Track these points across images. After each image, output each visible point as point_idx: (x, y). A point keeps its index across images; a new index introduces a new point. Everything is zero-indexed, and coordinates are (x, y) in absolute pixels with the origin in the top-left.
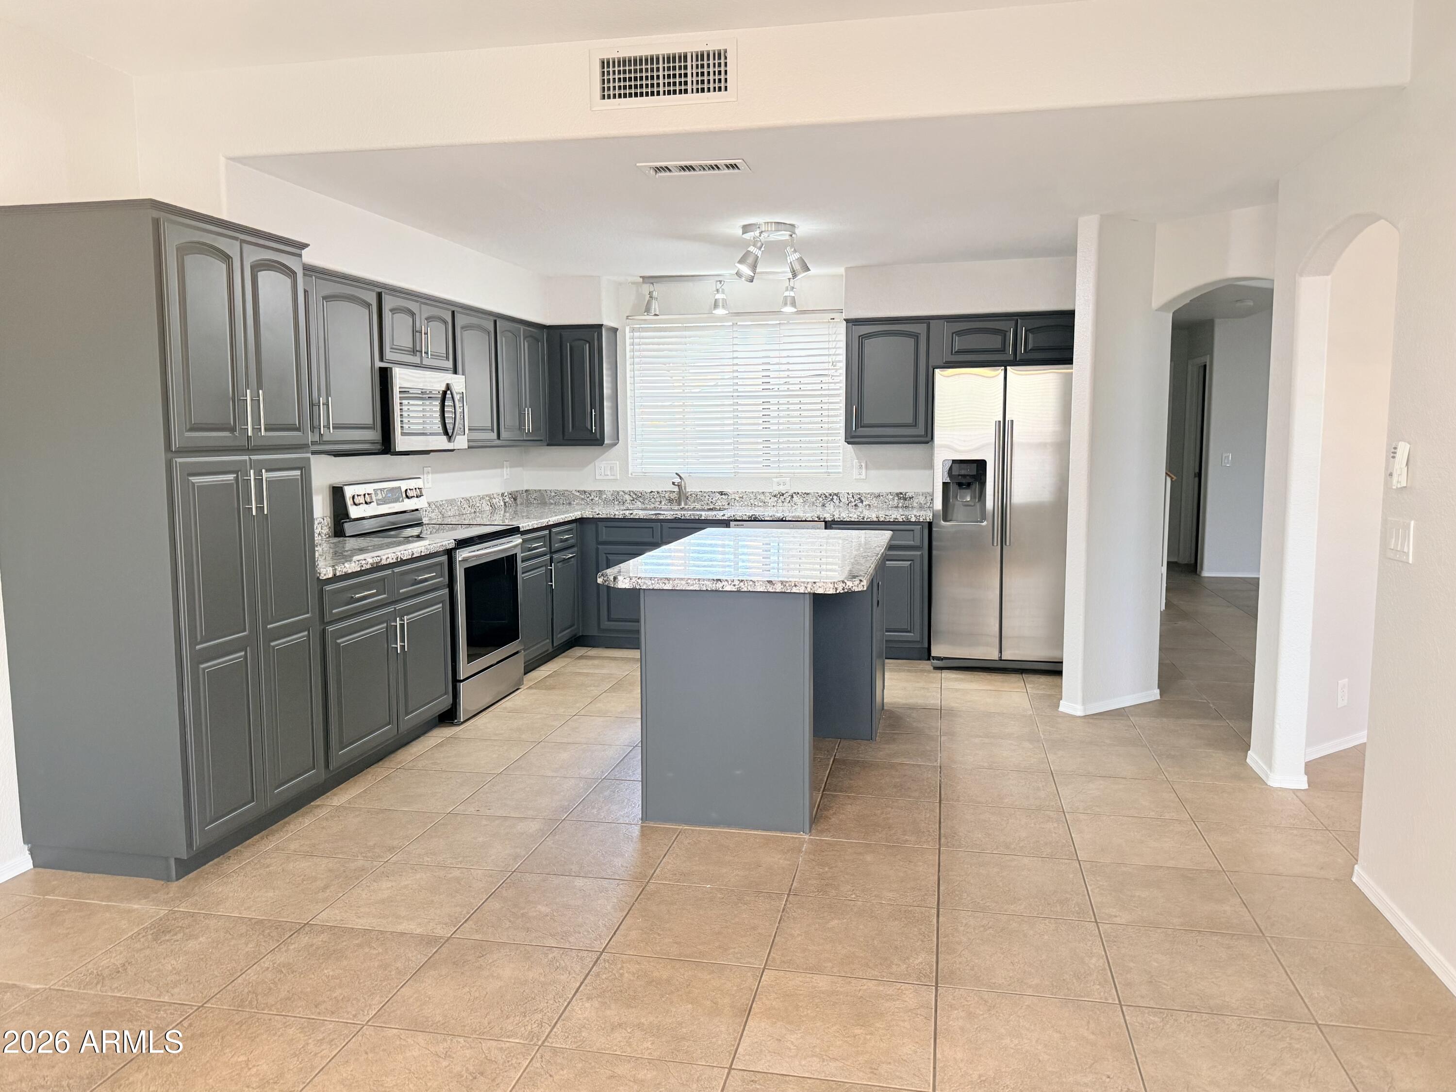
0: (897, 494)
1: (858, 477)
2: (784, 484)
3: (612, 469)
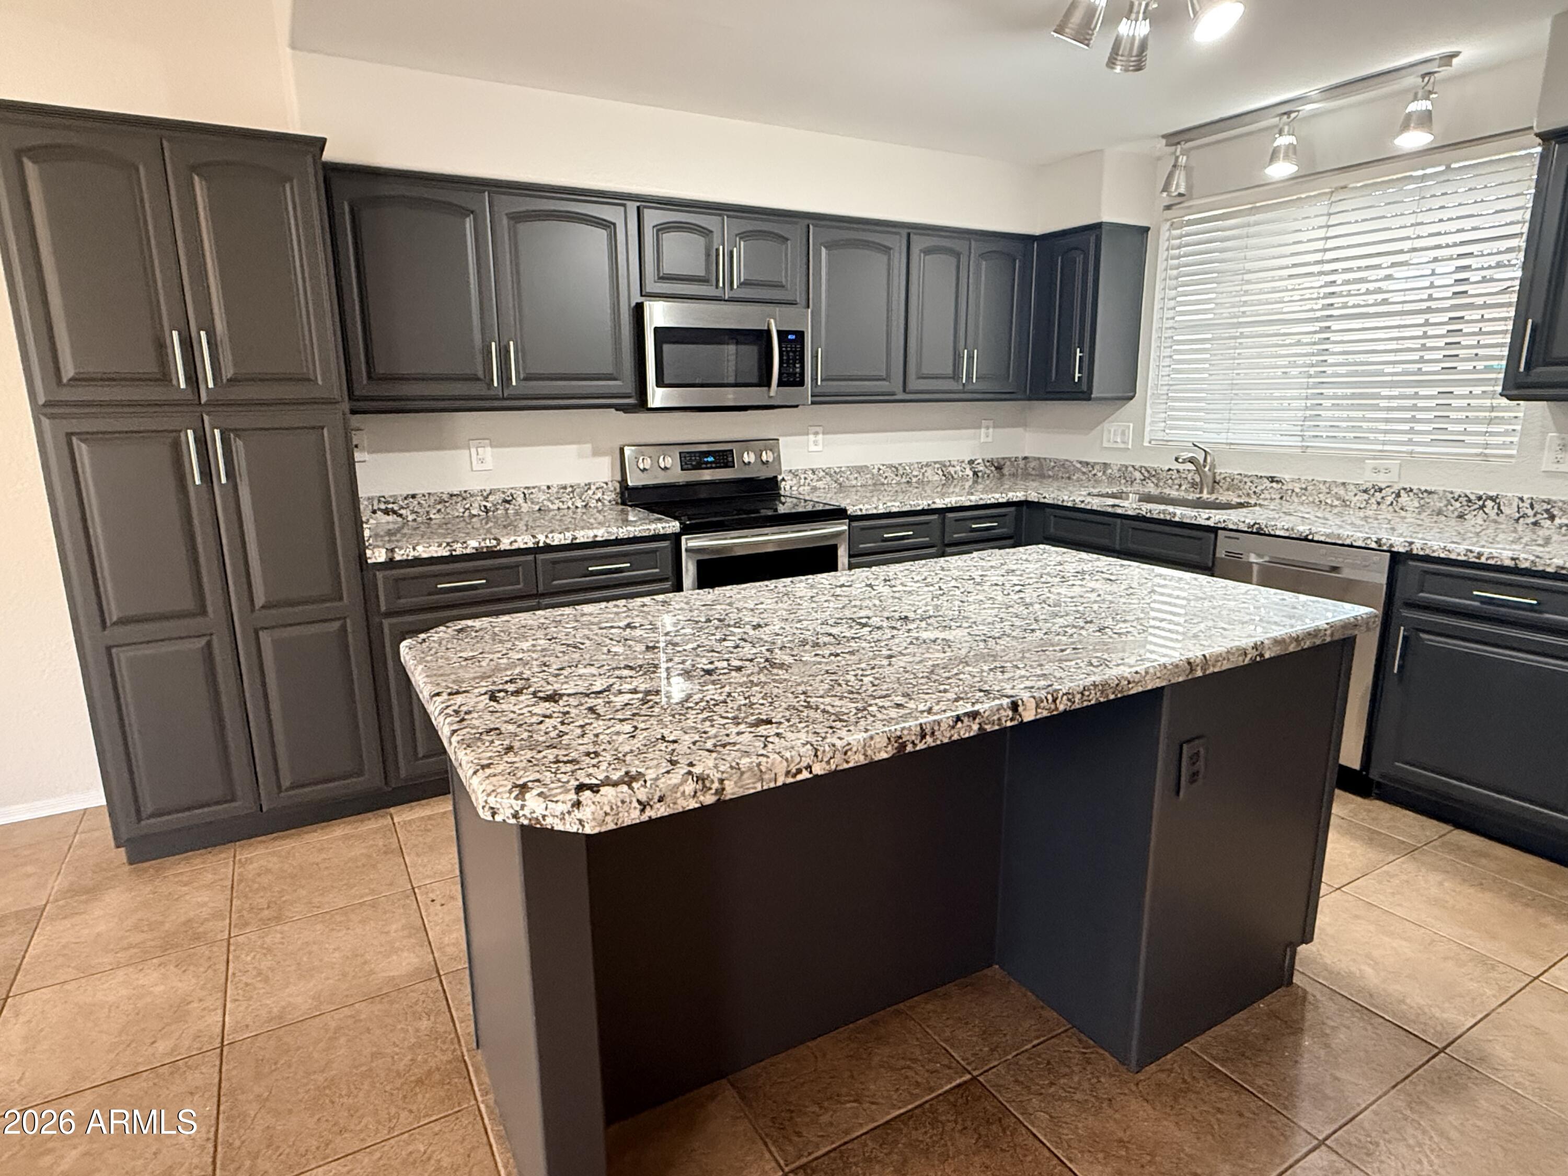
1: (1552, 468)
2: (1388, 471)
3: (1123, 433)
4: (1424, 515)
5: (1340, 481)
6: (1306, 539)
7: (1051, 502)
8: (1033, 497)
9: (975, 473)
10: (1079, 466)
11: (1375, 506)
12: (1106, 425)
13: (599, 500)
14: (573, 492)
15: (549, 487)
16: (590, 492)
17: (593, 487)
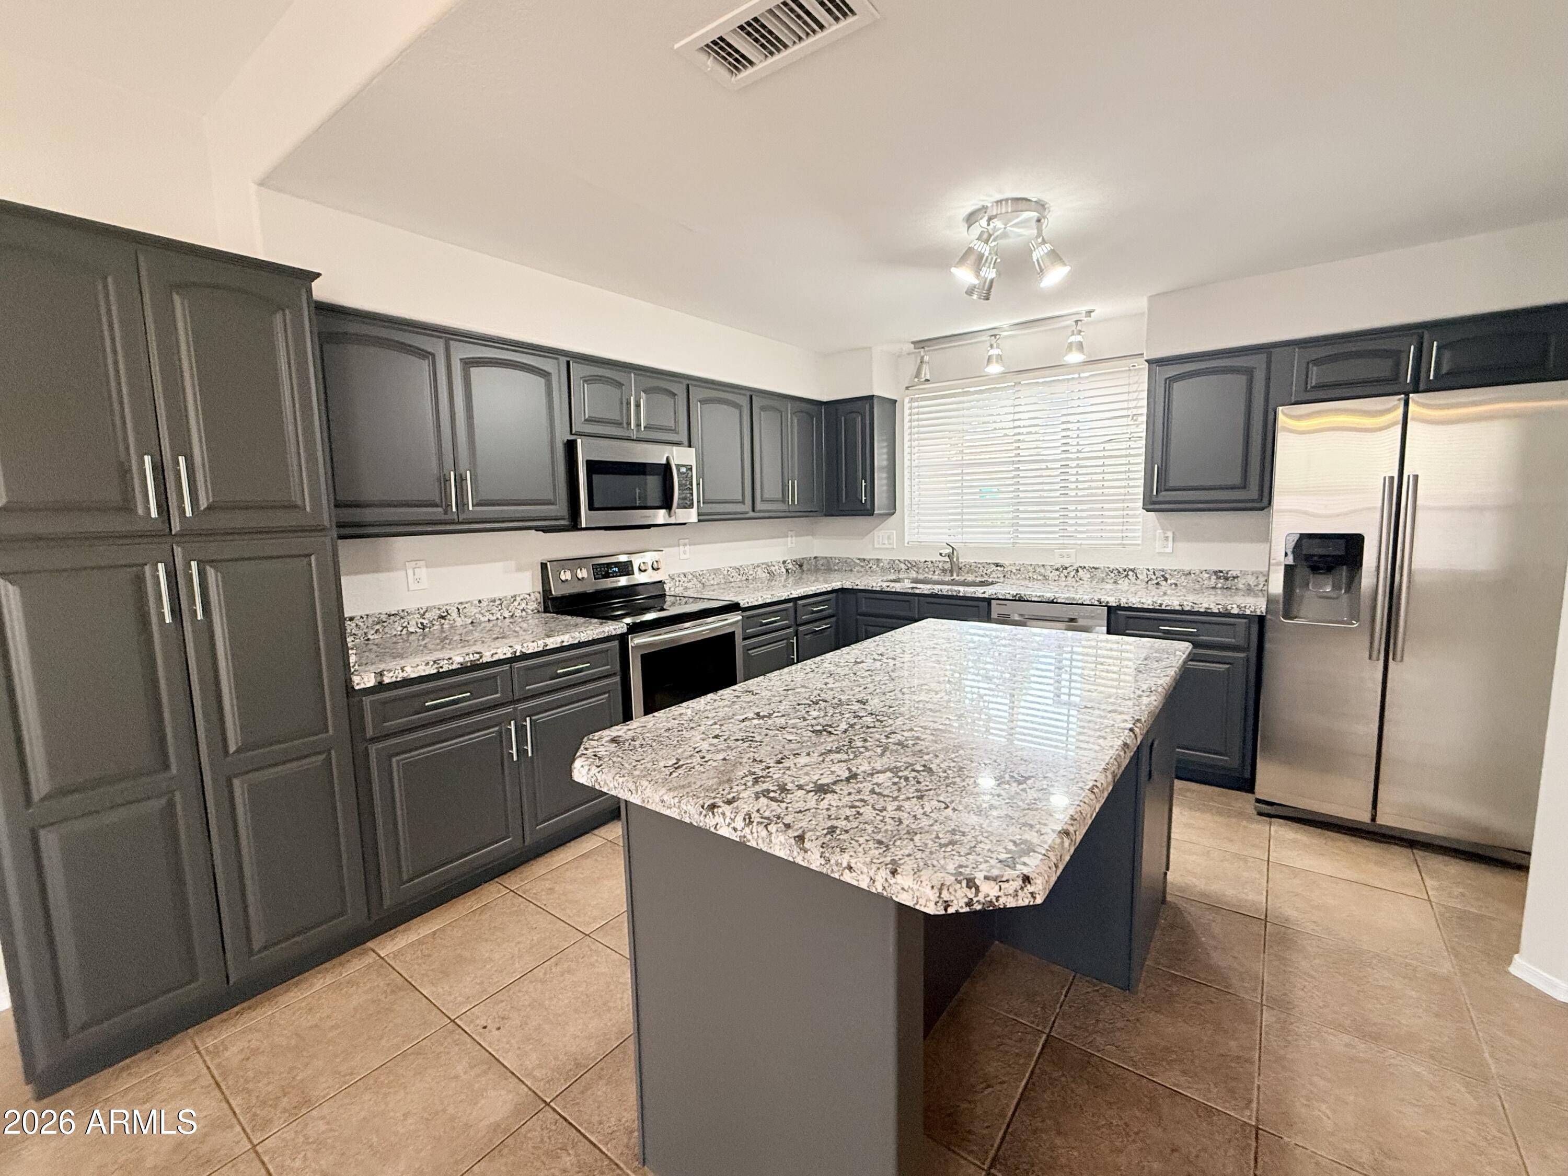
0: (1215, 573)
1: (1162, 550)
2: (1069, 556)
3: (889, 538)
4: (1094, 582)
5: (1040, 564)
6: (1052, 602)
7: (863, 588)
8: (848, 585)
9: (787, 571)
10: (858, 561)
11: (1064, 579)
12: (875, 532)
13: (523, 610)
14: (501, 604)
15: (480, 602)
16: (516, 603)
17: (518, 599)
